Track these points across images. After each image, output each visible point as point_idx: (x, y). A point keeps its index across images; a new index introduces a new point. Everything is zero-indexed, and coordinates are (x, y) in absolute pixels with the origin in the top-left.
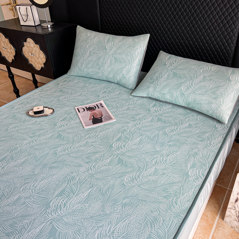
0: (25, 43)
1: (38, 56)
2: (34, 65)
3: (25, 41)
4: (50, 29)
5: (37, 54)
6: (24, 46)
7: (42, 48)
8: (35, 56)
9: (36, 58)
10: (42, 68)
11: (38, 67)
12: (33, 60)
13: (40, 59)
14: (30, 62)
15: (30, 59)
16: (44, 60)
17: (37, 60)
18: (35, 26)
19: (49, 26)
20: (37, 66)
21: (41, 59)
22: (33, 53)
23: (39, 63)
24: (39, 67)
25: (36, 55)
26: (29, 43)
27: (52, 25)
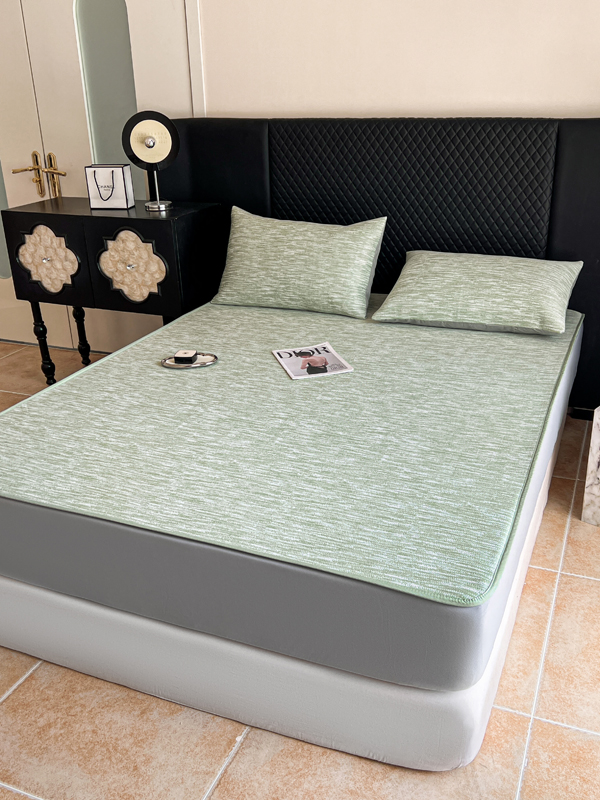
0: (110, 244)
1: (142, 269)
2: (126, 291)
3: (114, 239)
4: (164, 213)
5: (141, 264)
6: (106, 250)
7: (158, 251)
9: (136, 274)
10: (151, 295)
11: (139, 293)
12: (127, 280)
13: (147, 275)
14: (117, 286)
16: (160, 276)
17: (139, 279)
18: (128, 209)
19: (163, 207)
20: (137, 292)
21: (152, 275)
22: (131, 263)
23: (144, 284)
24: (142, 295)
25: (138, 266)
26: (123, 241)
27: (170, 205)
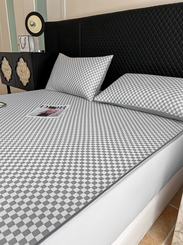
1: (25, 74)
2: (22, 81)
3: (19, 61)
7: (28, 66)
8: (23, 73)
10: (27, 84)
12: (23, 78)
13: (27, 76)
15: (20, 77)
16: (29, 76)
17: (25, 77)
20: (25, 82)
21: (28, 75)
26: (21, 62)
